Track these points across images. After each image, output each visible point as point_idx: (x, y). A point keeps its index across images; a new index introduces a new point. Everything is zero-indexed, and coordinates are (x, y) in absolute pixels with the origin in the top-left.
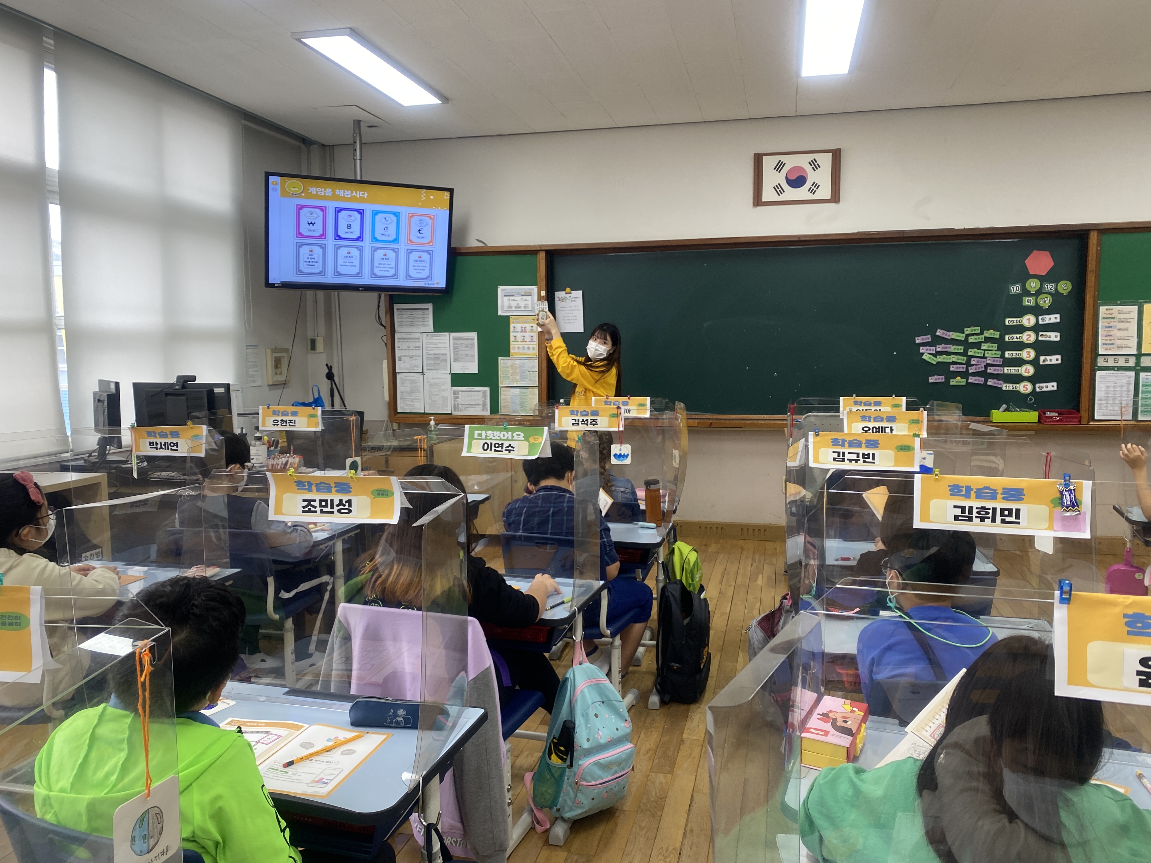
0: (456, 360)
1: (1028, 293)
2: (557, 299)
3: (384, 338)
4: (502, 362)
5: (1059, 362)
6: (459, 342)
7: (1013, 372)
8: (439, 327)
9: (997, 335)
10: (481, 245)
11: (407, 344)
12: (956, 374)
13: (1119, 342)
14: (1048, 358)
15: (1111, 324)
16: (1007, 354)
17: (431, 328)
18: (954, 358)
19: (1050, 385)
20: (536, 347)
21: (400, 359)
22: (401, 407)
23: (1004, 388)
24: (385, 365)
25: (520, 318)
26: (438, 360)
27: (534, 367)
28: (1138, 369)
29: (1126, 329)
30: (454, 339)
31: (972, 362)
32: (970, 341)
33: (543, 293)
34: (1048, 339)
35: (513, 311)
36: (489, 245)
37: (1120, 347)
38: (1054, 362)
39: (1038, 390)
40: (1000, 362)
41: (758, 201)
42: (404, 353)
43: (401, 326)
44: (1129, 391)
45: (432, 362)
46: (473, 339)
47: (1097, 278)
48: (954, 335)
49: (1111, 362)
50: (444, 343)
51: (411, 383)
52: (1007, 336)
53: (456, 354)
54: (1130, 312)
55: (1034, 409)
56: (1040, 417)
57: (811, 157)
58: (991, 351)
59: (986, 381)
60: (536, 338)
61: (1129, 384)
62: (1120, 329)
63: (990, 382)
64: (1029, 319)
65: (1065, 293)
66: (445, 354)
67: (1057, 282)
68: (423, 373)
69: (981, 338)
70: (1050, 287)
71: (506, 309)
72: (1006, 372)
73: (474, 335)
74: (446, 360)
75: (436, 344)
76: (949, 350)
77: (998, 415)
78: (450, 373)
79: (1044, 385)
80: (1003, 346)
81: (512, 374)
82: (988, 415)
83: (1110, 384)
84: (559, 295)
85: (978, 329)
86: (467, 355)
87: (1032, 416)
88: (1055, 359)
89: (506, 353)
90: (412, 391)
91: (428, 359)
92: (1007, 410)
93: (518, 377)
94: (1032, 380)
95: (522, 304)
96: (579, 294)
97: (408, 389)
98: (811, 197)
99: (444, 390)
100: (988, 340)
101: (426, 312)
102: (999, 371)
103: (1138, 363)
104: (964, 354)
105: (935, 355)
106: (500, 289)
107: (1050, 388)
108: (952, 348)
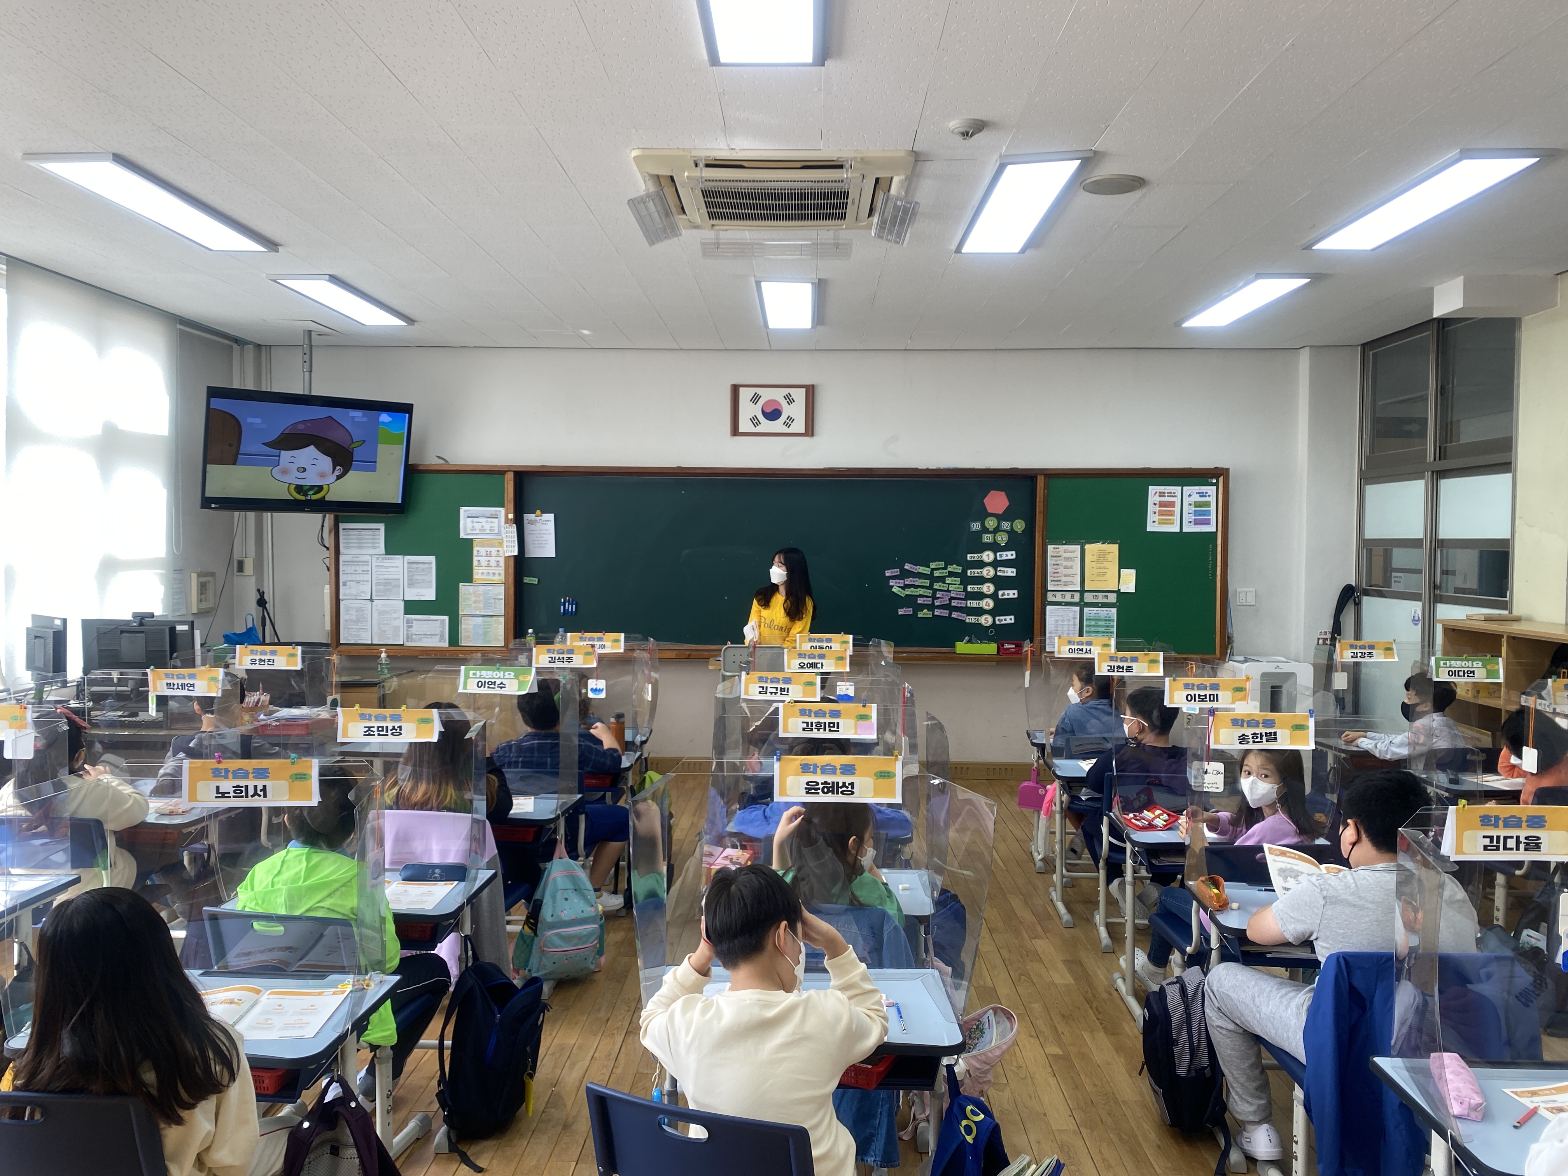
0: (410, 585)
1: (985, 530)
2: (526, 522)
3: (327, 561)
4: (463, 588)
5: (1016, 596)
6: (415, 566)
7: (975, 605)
8: (391, 549)
9: (959, 569)
10: (442, 462)
11: (353, 568)
12: (923, 607)
13: (1064, 579)
14: (1006, 592)
15: (1059, 562)
16: (969, 588)
17: (382, 550)
18: (921, 591)
19: (1008, 618)
20: (503, 572)
21: (345, 584)
22: (344, 638)
23: (967, 621)
24: (327, 590)
25: (486, 542)
26: (389, 586)
27: (500, 594)
28: (1082, 605)
29: (1071, 567)
30: (409, 563)
31: (938, 596)
32: (936, 575)
33: (511, 516)
34: (1005, 574)
35: (477, 534)
36: (451, 463)
37: (1066, 584)
38: (1011, 596)
39: (997, 622)
40: (963, 596)
41: (735, 431)
42: (349, 577)
43: (347, 548)
44: (1075, 625)
45: (382, 587)
46: (430, 563)
47: (1045, 518)
48: (922, 569)
49: (1059, 598)
50: (397, 567)
51: (357, 611)
52: (969, 571)
53: (410, 579)
54: (1074, 552)
55: (995, 642)
56: (998, 648)
57: (786, 391)
58: (954, 585)
59: (950, 614)
60: (502, 564)
61: (1075, 618)
62: (1066, 567)
63: (955, 615)
64: (988, 555)
65: (1020, 531)
66: (398, 579)
67: (1012, 521)
68: (371, 600)
69: (945, 573)
70: (1006, 525)
71: (469, 531)
72: (969, 605)
73: (432, 559)
74: (399, 586)
75: (387, 567)
76: (916, 583)
77: (962, 647)
78: (403, 600)
79: (1003, 618)
80: (966, 581)
81: (475, 602)
82: (954, 646)
83: (1058, 618)
84: (528, 517)
85: (942, 564)
86: (423, 581)
87: (991, 648)
88: (1012, 594)
89: (469, 579)
90: (358, 620)
91: (377, 584)
92: (969, 641)
93: (481, 605)
94: (993, 613)
95: (487, 526)
96: (551, 517)
97: (353, 617)
98: (786, 430)
99: (395, 619)
100: (951, 574)
101: (377, 532)
102: (962, 604)
103: (1082, 598)
104: (930, 587)
105: (903, 588)
106: (463, 510)
107: (1008, 621)
108: (919, 582)
